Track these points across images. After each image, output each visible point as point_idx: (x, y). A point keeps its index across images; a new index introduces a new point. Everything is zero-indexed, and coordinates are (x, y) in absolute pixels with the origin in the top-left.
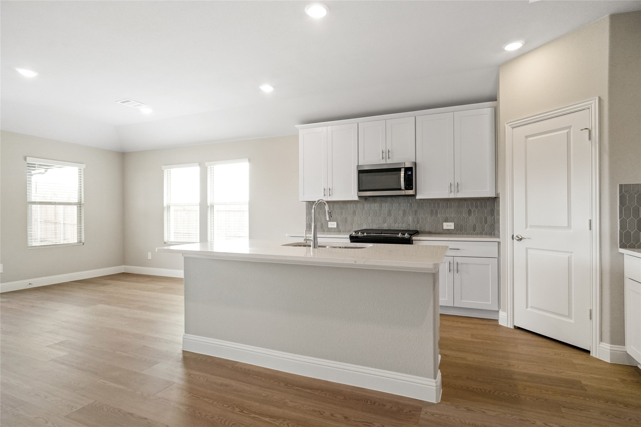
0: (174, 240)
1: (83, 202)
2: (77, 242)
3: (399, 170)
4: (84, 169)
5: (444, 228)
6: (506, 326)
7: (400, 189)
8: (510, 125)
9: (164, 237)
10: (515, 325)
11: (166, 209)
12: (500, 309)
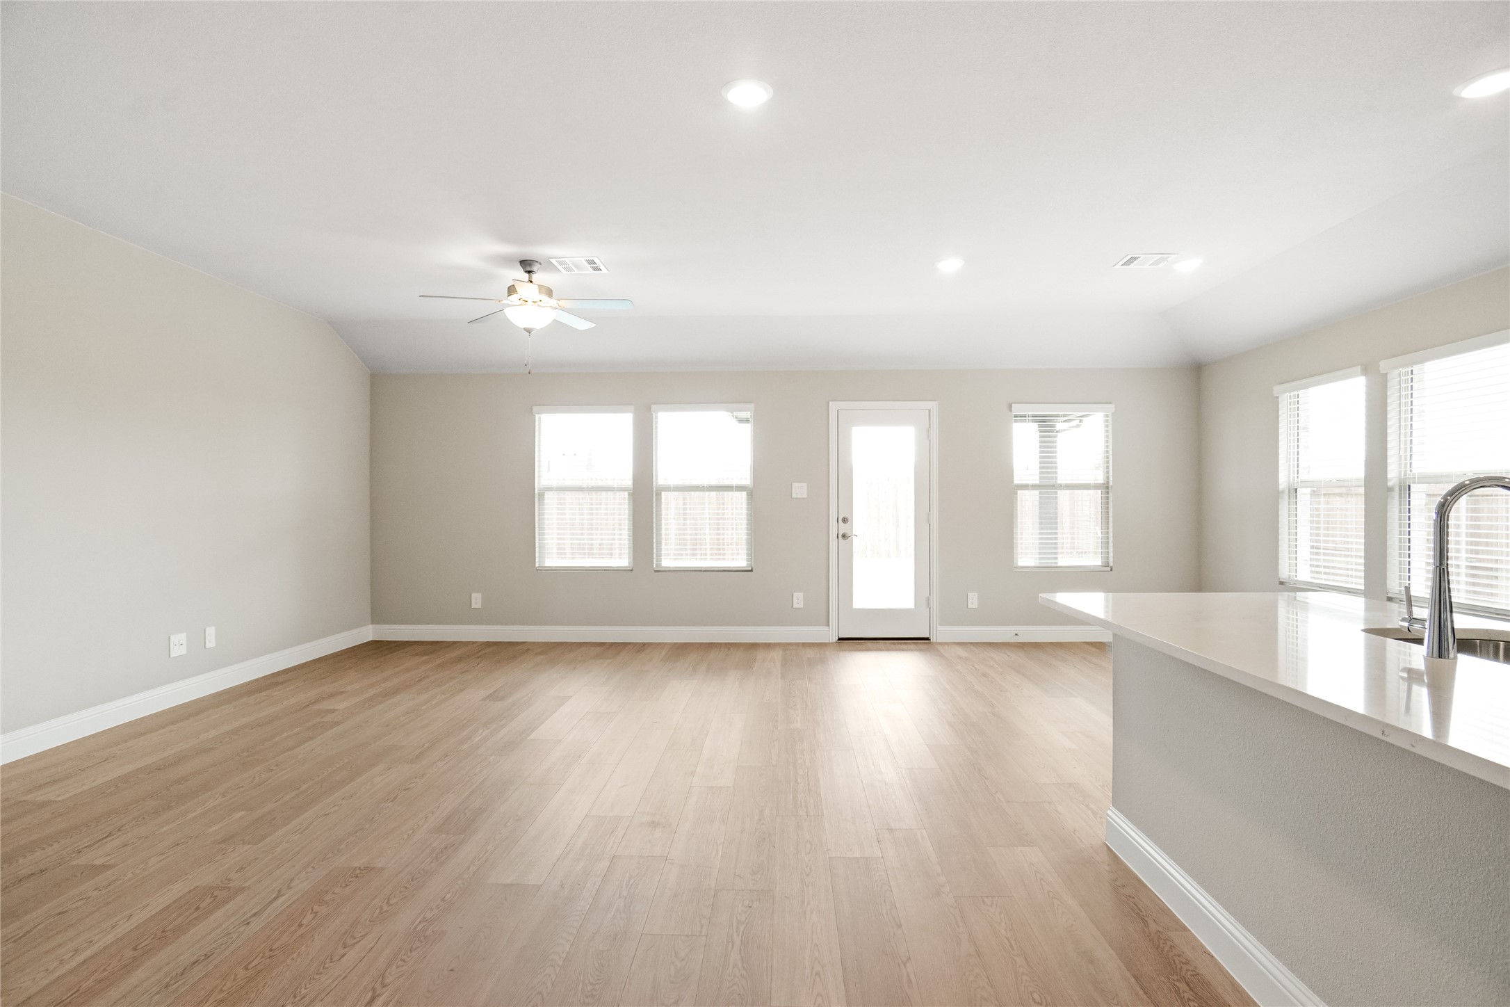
0: (1311, 577)
1: (1111, 483)
2: (1100, 564)
4: (1113, 413)
9: (1280, 568)
11: (1286, 497)
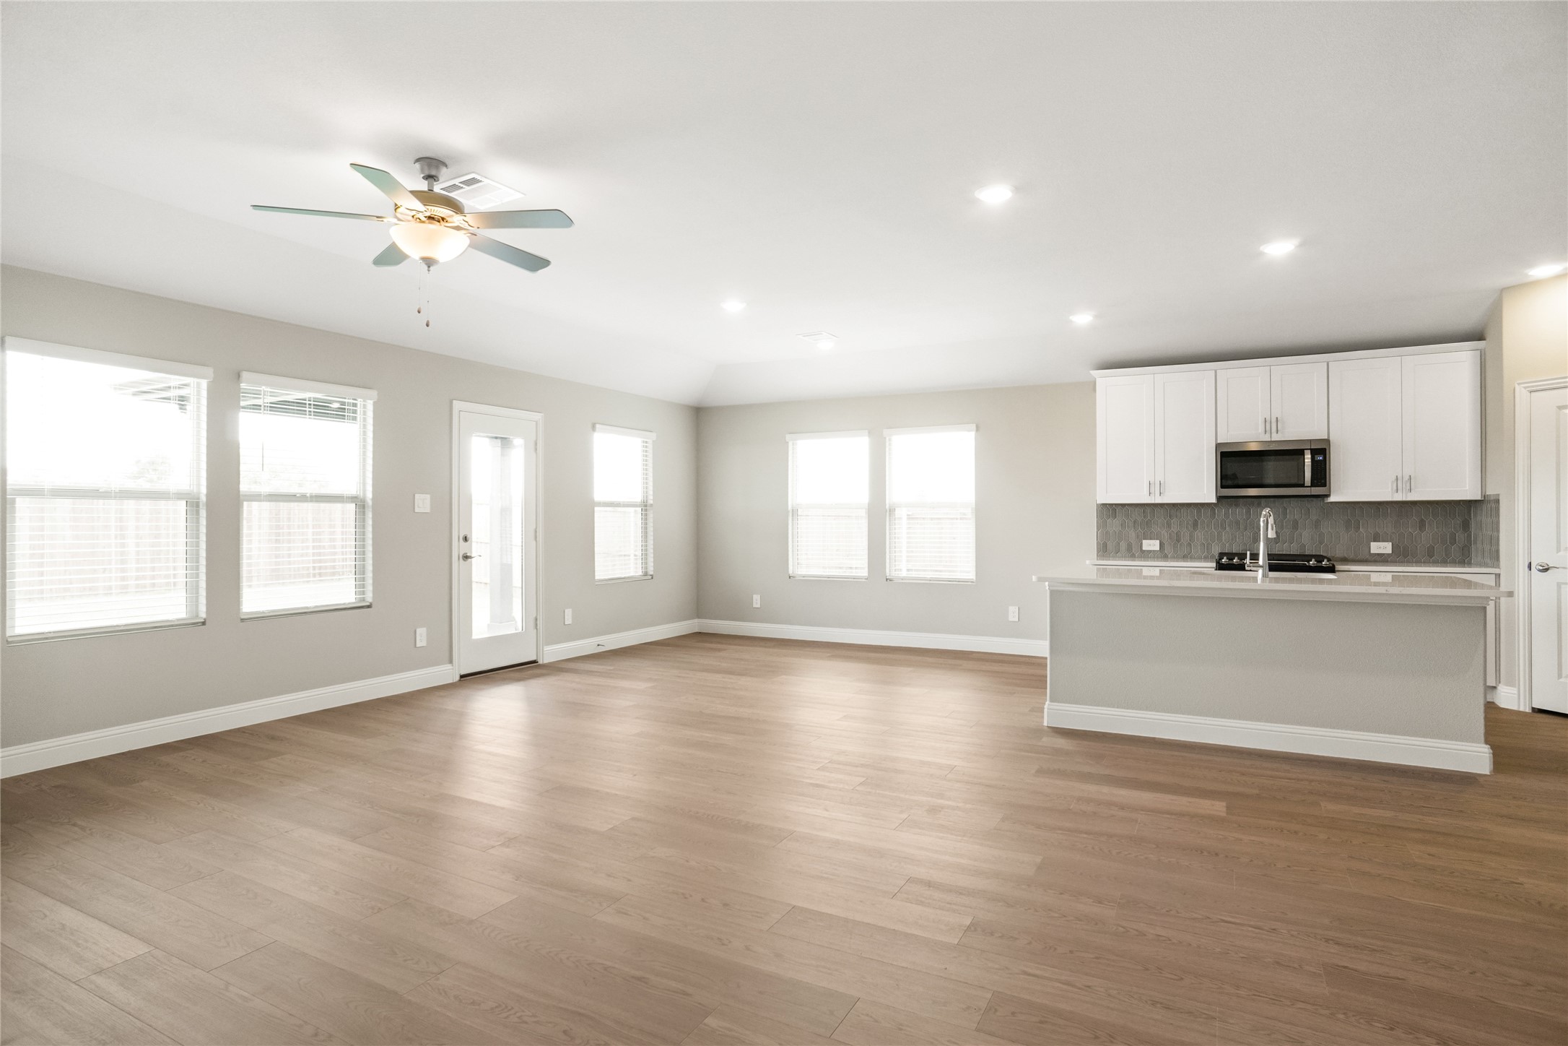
1: (651, 502)
2: (640, 574)
3: (1301, 453)
4: (653, 441)
5: (1372, 552)
6: (1515, 708)
7: (1303, 485)
8: (1525, 388)
9: (789, 566)
10: (1533, 706)
11: (792, 516)
12: (1500, 682)
